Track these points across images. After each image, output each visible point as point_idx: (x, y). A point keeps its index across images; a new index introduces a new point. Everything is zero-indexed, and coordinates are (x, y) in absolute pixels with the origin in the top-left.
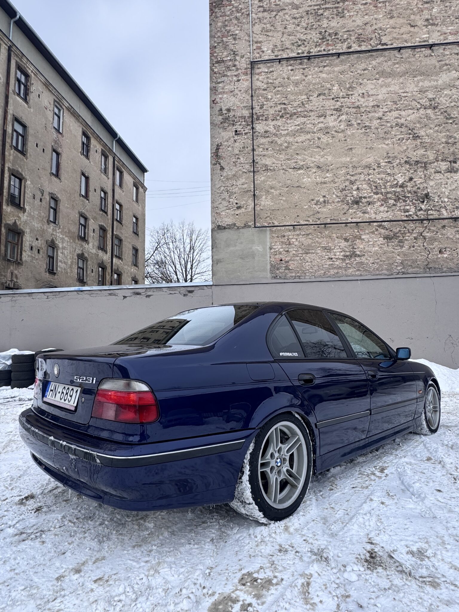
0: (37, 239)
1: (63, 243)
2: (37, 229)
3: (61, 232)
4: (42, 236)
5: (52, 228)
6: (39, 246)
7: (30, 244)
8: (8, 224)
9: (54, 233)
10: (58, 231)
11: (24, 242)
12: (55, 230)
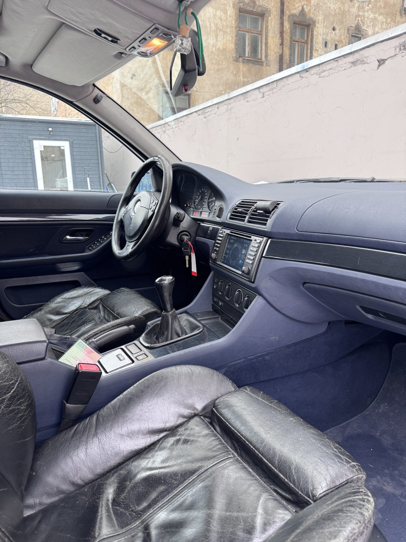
0: (334, 29)
1: (374, 26)
2: (333, 13)
3: (371, 9)
4: (342, 22)
5: (357, 5)
6: (337, 38)
7: (323, 39)
8: (293, 15)
9: (360, 13)
10: (367, 8)
11: (315, 37)
12: (363, 7)
